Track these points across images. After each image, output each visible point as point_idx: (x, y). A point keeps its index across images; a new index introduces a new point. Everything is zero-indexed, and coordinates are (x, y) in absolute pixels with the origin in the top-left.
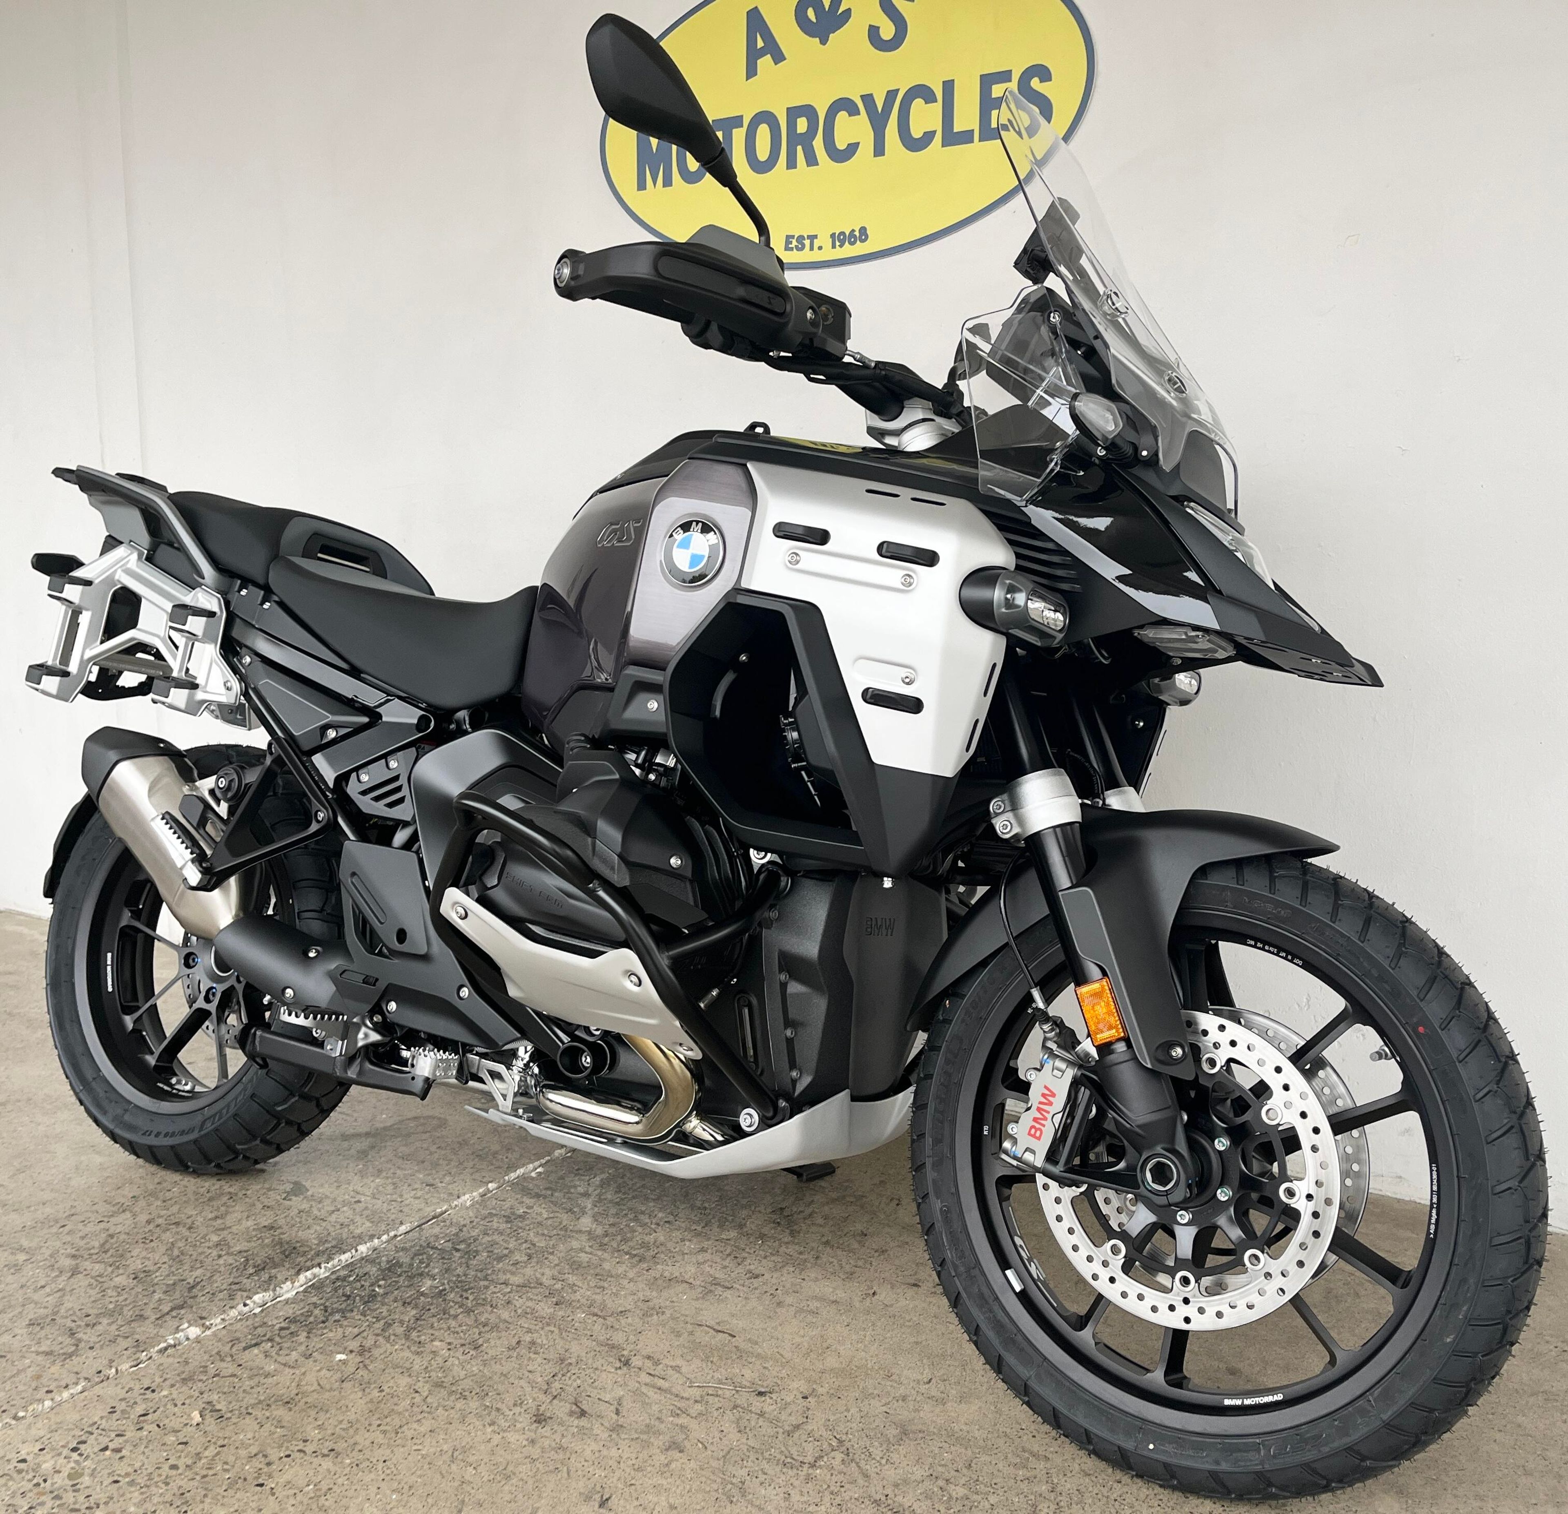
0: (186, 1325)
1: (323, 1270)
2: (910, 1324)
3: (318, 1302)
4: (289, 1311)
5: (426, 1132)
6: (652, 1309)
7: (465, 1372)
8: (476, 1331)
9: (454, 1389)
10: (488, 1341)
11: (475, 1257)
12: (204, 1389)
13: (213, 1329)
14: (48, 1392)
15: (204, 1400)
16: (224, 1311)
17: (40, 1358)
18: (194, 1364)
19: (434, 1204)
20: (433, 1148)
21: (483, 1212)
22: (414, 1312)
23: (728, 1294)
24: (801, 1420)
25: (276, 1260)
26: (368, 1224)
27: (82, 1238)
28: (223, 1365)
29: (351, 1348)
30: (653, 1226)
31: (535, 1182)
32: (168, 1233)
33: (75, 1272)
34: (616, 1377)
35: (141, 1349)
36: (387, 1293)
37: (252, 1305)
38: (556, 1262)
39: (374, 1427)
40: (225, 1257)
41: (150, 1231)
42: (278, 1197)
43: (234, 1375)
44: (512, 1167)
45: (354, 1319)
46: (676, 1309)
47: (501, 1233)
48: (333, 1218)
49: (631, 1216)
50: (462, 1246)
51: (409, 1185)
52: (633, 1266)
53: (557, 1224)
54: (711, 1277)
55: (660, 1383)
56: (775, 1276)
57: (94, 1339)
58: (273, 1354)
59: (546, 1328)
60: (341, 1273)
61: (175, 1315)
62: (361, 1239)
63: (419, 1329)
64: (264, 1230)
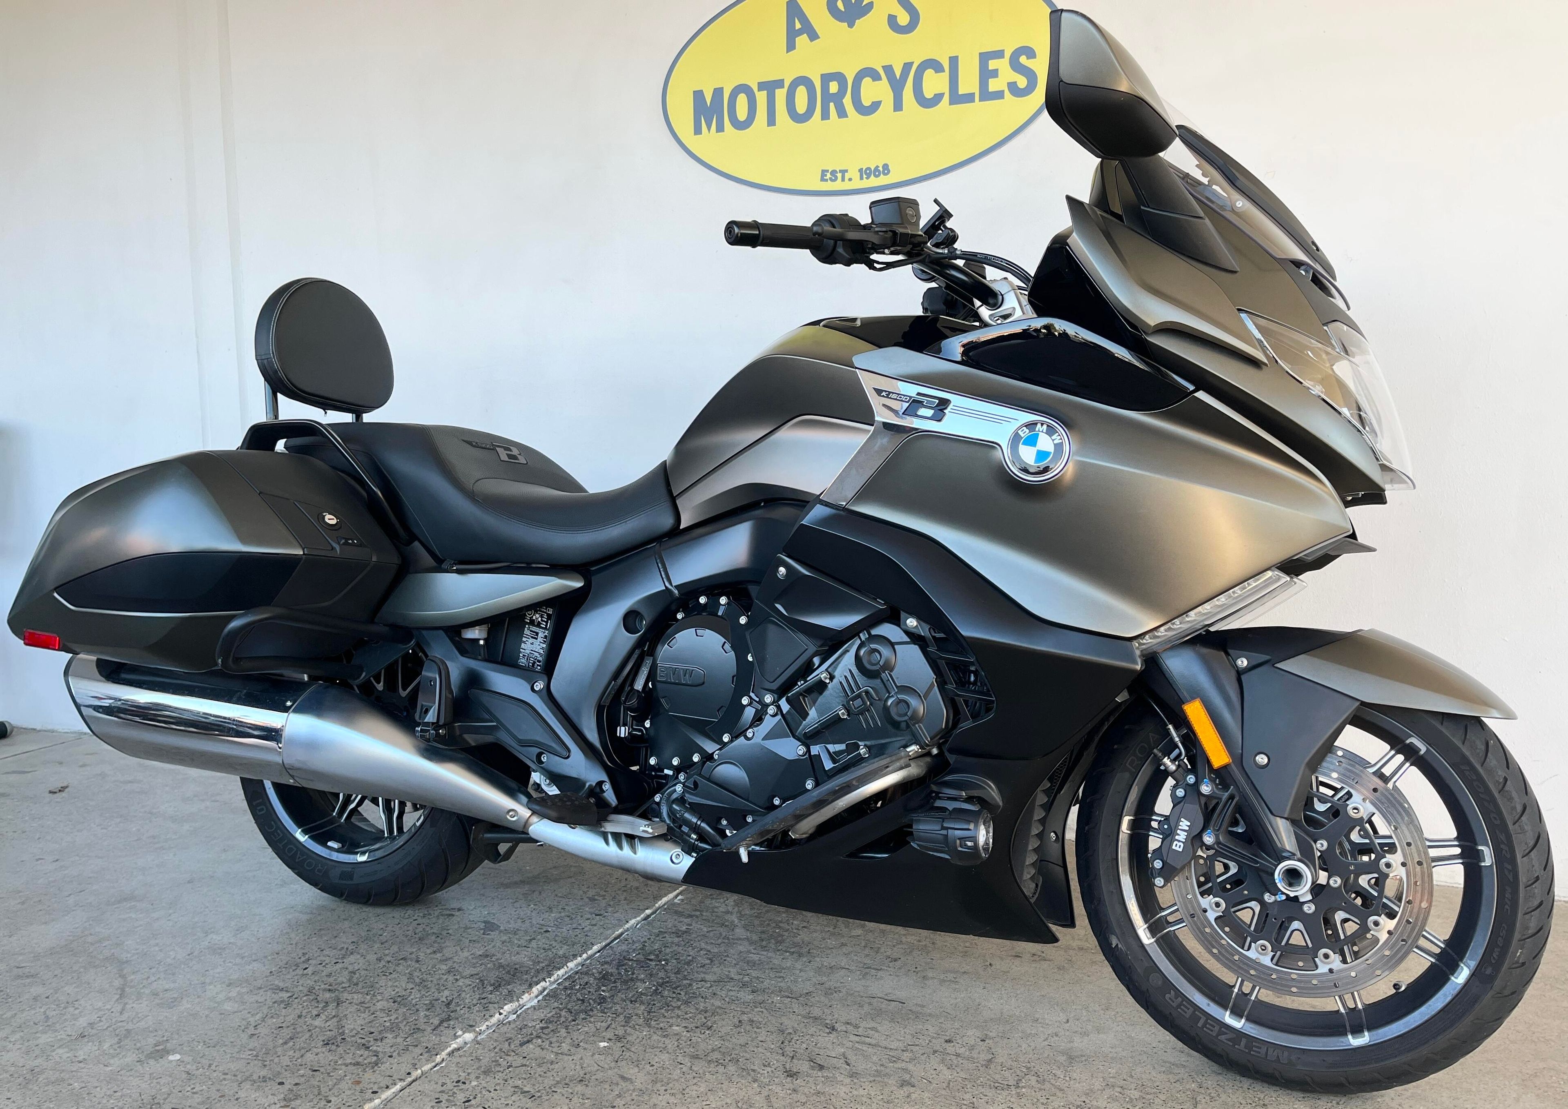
0: (460, 1033)
1: (548, 983)
3: (560, 1006)
4: (540, 1014)
5: (571, 877)
6: (830, 989)
7: (711, 1046)
8: (700, 1016)
9: (709, 1058)
10: (715, 1022)
11: (667, 964)
12: (505, 1077)
13: (485, 1034)
14: (373, 1093)
15: (511, 1085)
16: (487, 1020)
17: (351, 1068)
18: (485, 1061)
19: (610, 928)
20: (584, 888)
21: (654, 931)
22: (643, 1007)
23: (880, 973)
24: (991, 1056)
25: (506, 978)
26: (565, 947)
27: (329, 975)
28: (510, 1058)
29: (608, 1037)
30: (795, 931)
32: (401, 966)
33: (338, 1002)
34: (831, 1039)
35: (434, 1053)
36: (613, 996)
37: (506, 1013)
38: (734, 962)
39: (662, 1092)
40: (462, 980)
41: (384, 966)
42: (478, 933)
43: (524, 1065)
44: (657, 898)
45: (597, 1016)
46: (847, 987)
47: (678, 945)
48: (534, 944)
49: (773, 925)
50: (652, 957)
51: (582, 917)
52: (797, 961)
53: (718, 935)
54: (861, 962)
55: (868, 1040)
56: (909, 958)
57: (388, 1050)
58: (547, 1047)
59: (756, 1010)
60: (567, 984)
61: (446, 1025)
62: (567, 959)
63: (655, 1018)
64: (482, 958)
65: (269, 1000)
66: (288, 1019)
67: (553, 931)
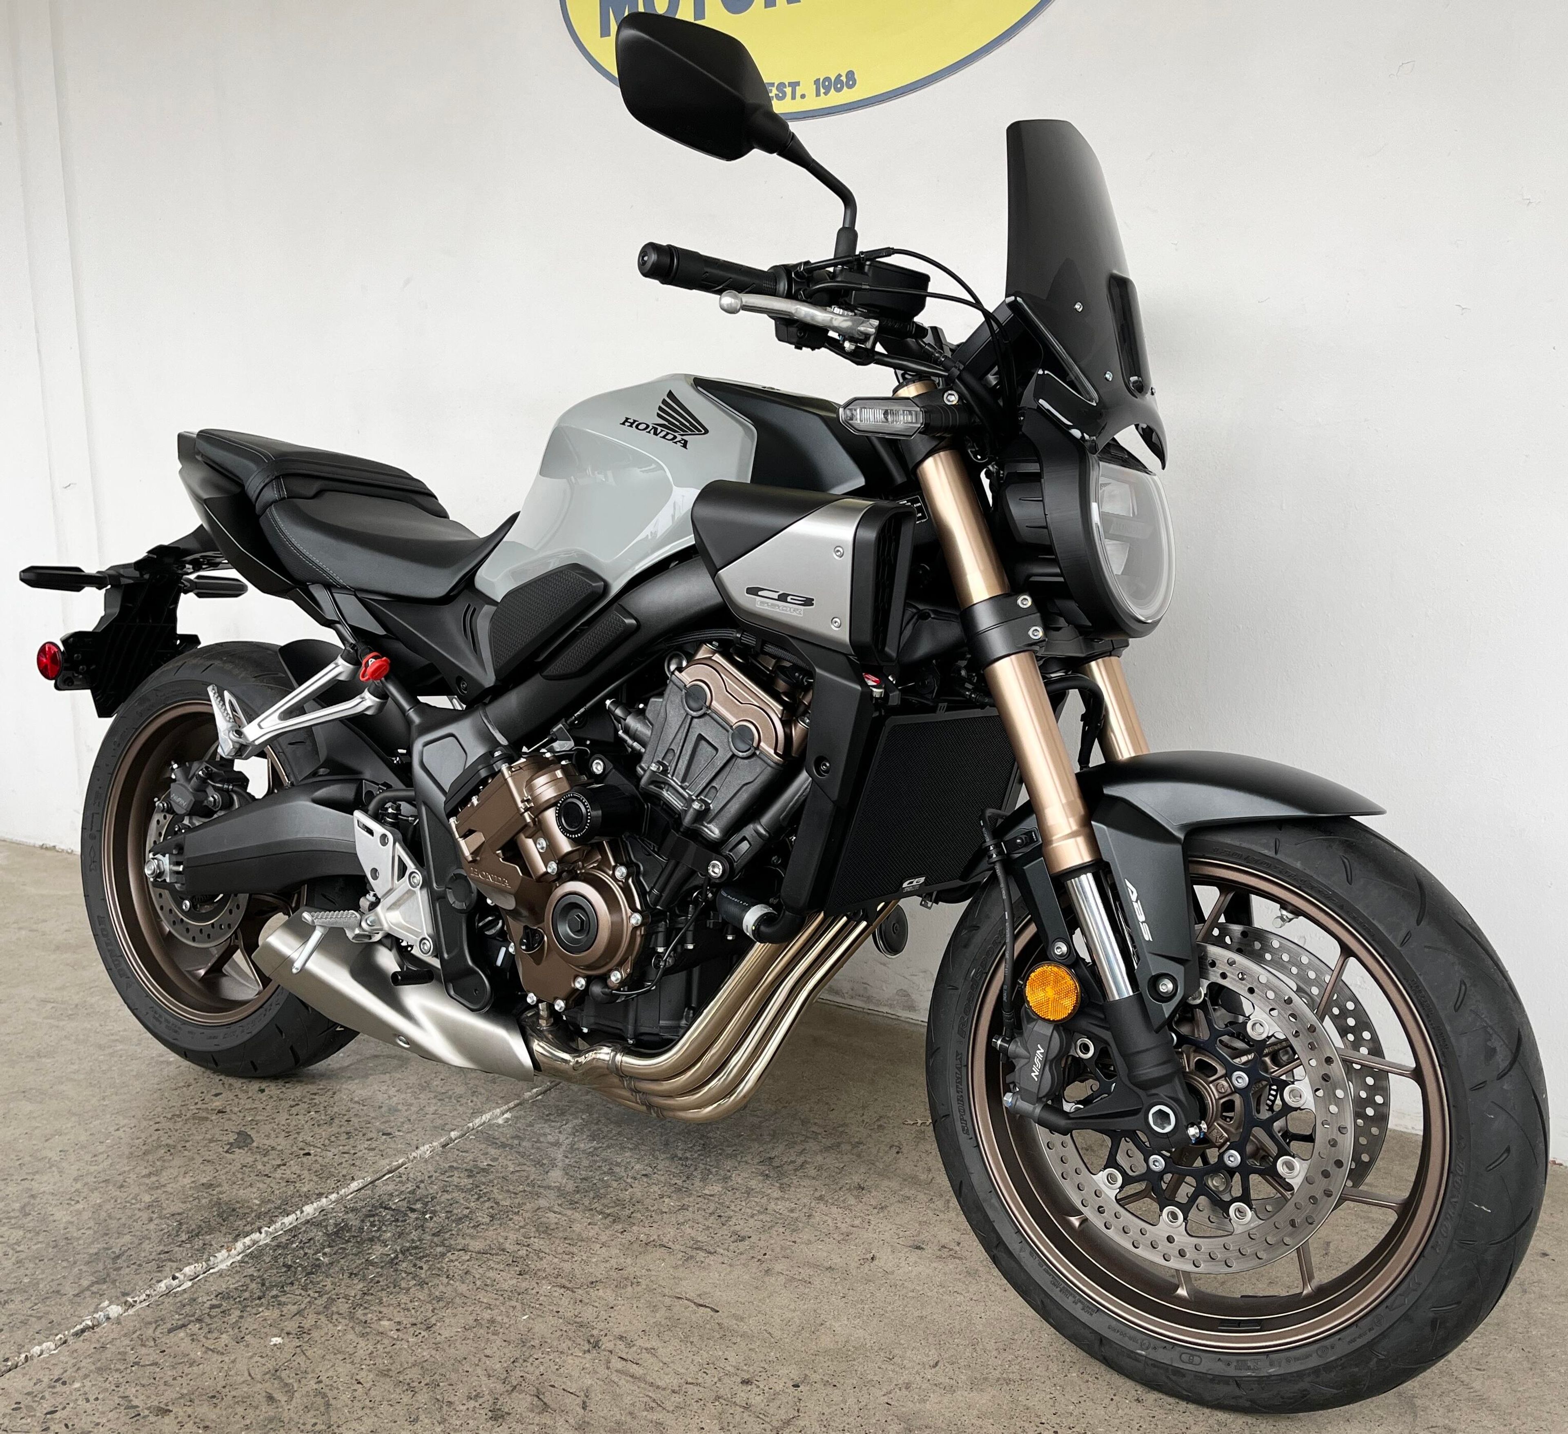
0: (107, 1303)
1: (263, 1235)
2: (914, 1294)
3: (256, 1275)
4: (222, 1286)
5: (385, 1073)
6: (626, 1279)
7: (414, 1358)
8: (428, 1307)
9: (401, 1379)
10: (442, 1320)
11: (431, 1219)
12: (121, 1380)
13: (138, 1307)
15: (120, 1394)
16: (150, 1286)
18: (112, 1351)
19: (391, 1156)
20: (392, 1091)
21: (443, 1165)
22: (361, 1285)
23: (711, 1260)
24: (792, 1415)
25: (213, 1223)
26: (317, 1182)
28: (144, 1351)
29: (289, 1330)
30: (629, 1180)
31: (500, 1130)
32: (96, 1194)
34: (584, 1361)
35: (55, 1331)
36: (332, 1264)
37: (181, 1279)
38: (522, 1224)
40: (156, 1222)
41: (77, 1190)
42: (220, 1150)
43: (155, 1364)
44: (477, 1113)
45: (293, 1295)
46: (652, 1278)
47: (462, 1190)
48: (278, 1174)
49: (605, 1169)
50: (418, 1206)
51: (364, 1135)
52: (607, 1229)
53: (524, 1179)
54: (693, 1239)
55: (634, 1369)
56: (763, 1239)
58: (201, 1338)
59: (508, 1304)
60: (283, 1240)
61: (96, 1290)
62: (308, 1198)
63: (366, 1305)
64: (202, 1189)
67: (315, 1156)
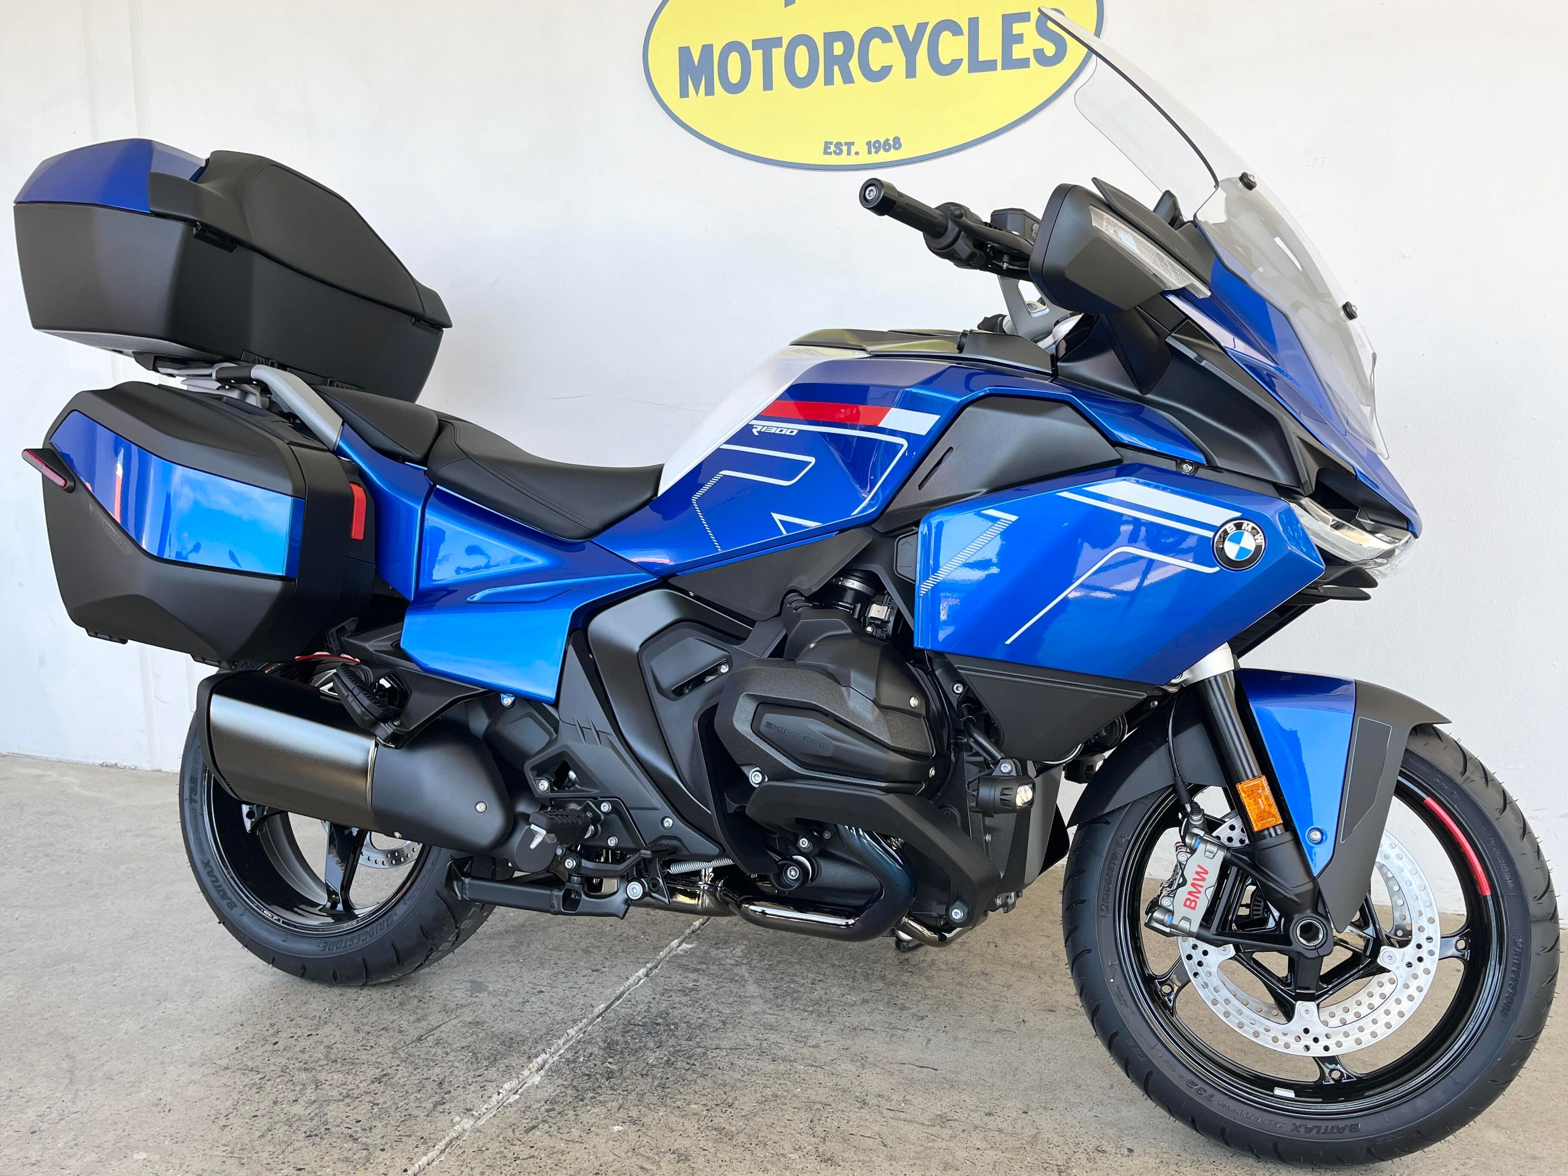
0: (457, 1119)
1: (548, 1055)
3: (565, 1083)
4: (543, 1095)
5: (560, 925)
8: (719, 1091)
10: (736, 1099)
11: (677, 1030)
12: (514, 1172)
13: (486, 1118)
16: (486, 1103)
18: (489, 1152)
19: (610, 987)
20: (576, 938)
21: (658, 989)
22: (656, 1082)
23: (907, 1035)
25: (502, 1052)
26: (563, 1012)
27: (303, 1053)
28: (516, 1149)
29: (622, 1120)
30: (811, 987)
31: (685, 959)
32: (383, 1039)
33: (318, 1084)
34: (864, 1116)
35: (430, 1144)
36: (621, 1069)
37: (504, 1092)
38: (750, 1025)
40: (452, 1054)
41: (364, 1039)
42: (464, 995)
43: (533, 1157)
45: (607, 1095)
47: (686, 1007)
48: (527, 1008)
49: (787, 980)
50: (660, 1021)
51: (577, 973)
52: (817, 1022)
53: (729, 993)
54: (886, 1023)
55: (903, 1116)
56: (936, 1016)
57: (379, 1143)
58: (556, 1134)
59: (779, 1082)
60: (569, 1056)
61: (441, 1110)
62: (566, 1026)
63: (670, 1096)
64: (472, 1027)
65: (239, 1083)
66: (262, 1106)
67: (549, 992)
